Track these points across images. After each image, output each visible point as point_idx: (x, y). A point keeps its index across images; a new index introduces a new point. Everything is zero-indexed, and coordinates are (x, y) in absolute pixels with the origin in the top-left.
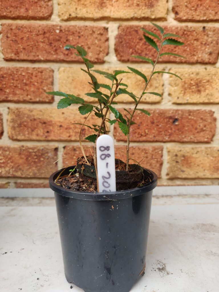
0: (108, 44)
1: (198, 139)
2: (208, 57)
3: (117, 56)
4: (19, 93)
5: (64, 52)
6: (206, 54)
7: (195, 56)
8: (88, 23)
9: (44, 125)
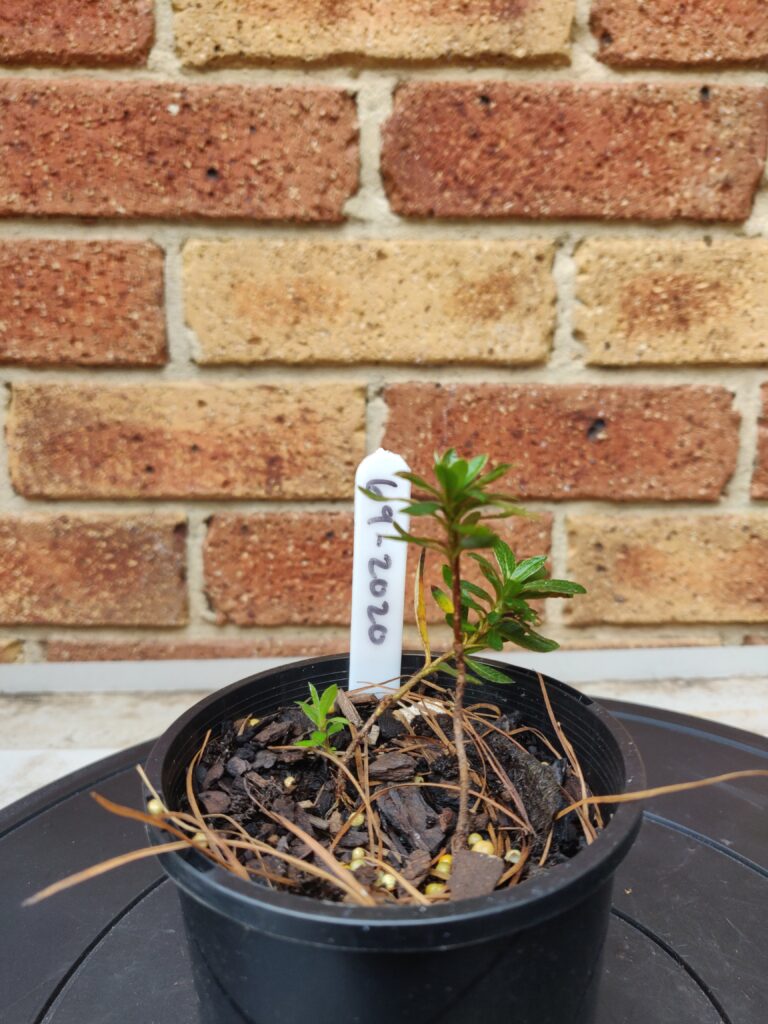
0: (358, 152)
1: (677, 488)
2: (717, 200)
3: (388, 196)
4: (41, 334)
5: (199, 185)
6: (712, 186)
7: (672, 194)
8: (284, 79)
9: (136, 446)
